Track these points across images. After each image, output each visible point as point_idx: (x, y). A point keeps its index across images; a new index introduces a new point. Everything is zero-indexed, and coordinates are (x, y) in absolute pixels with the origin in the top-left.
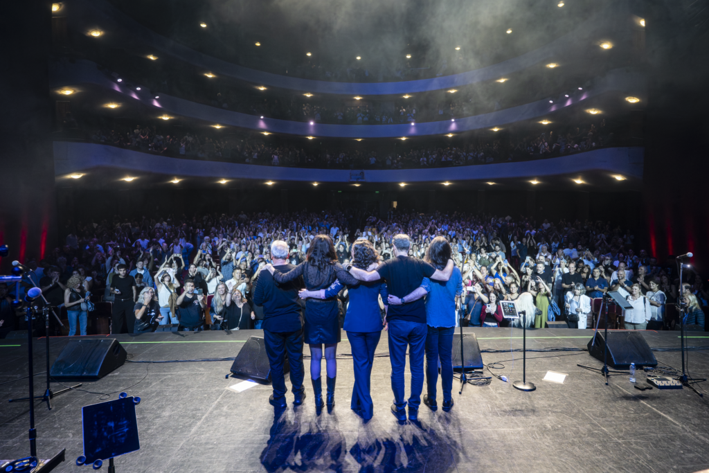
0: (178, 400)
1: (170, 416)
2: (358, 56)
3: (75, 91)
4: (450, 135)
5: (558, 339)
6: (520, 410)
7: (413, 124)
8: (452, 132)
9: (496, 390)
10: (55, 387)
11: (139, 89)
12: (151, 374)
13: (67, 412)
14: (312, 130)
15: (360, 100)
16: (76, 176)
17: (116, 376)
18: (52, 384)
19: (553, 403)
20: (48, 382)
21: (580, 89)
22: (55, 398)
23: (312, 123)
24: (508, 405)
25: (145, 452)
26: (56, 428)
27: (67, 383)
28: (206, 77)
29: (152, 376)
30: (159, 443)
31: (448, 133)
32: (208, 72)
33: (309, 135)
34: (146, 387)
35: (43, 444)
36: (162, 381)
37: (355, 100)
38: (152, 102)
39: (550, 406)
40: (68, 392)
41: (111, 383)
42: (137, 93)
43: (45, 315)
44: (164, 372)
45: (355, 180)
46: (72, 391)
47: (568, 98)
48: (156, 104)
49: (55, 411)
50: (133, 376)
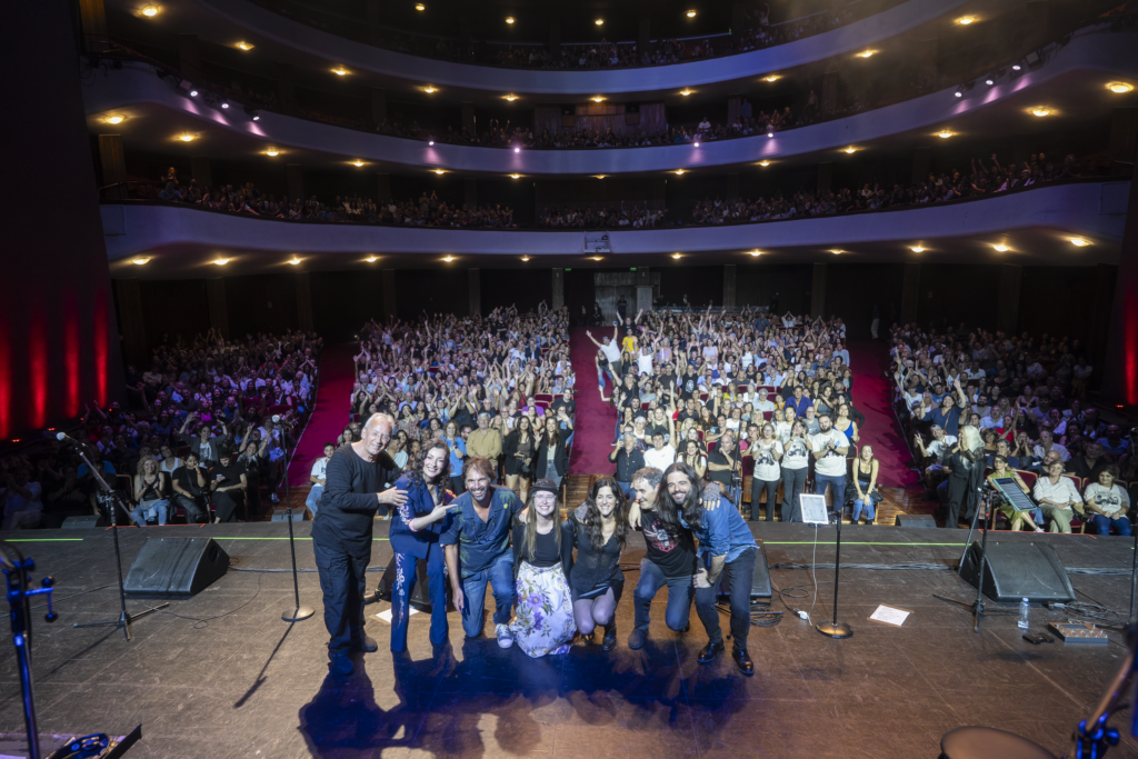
0: (302, 633)
1: (290, 658)
2: (597, 18)
3: (126, 117)
4: (765, 164)
5: (912, 547)
6: (818, 670)
7: (697, 145)
8: (769, 158)
9: (786, 634)
10: (134, 606)
11: (225, 106)
12: (264, 590)
13: (151, 646)
14: (517, 163)
15: (603, 102)
16: (140, 261)
17: (216, 592)
18: (129, 602)
19: (874, 660)
20: (123, 598)
21: (1016, 68)
22: (134, 624)
23: (517, 150)
24: (801, 661)
25: (257, 710)
26: (137, 669)
27: (149, 601)
28: (335, 74)
29: (266, 593)
30: (275, 697)
31: (762, 159)
32: (337, 67)
33: (514, 173)
34: (258, 610)
35: (122, 691)
36: (280, 603)
37: (594, 102)
38: (248, 127)
39: (869, 664)
40: (152, 615)
41: (209, 602)
42: (223, 112)
43: (110, 508)
44: (283, 587)
45: (594, 251)
46: (156, 614)
47: (990, 87)
48: (256, 130)
49: (135, 643)
50: (239, 593)
